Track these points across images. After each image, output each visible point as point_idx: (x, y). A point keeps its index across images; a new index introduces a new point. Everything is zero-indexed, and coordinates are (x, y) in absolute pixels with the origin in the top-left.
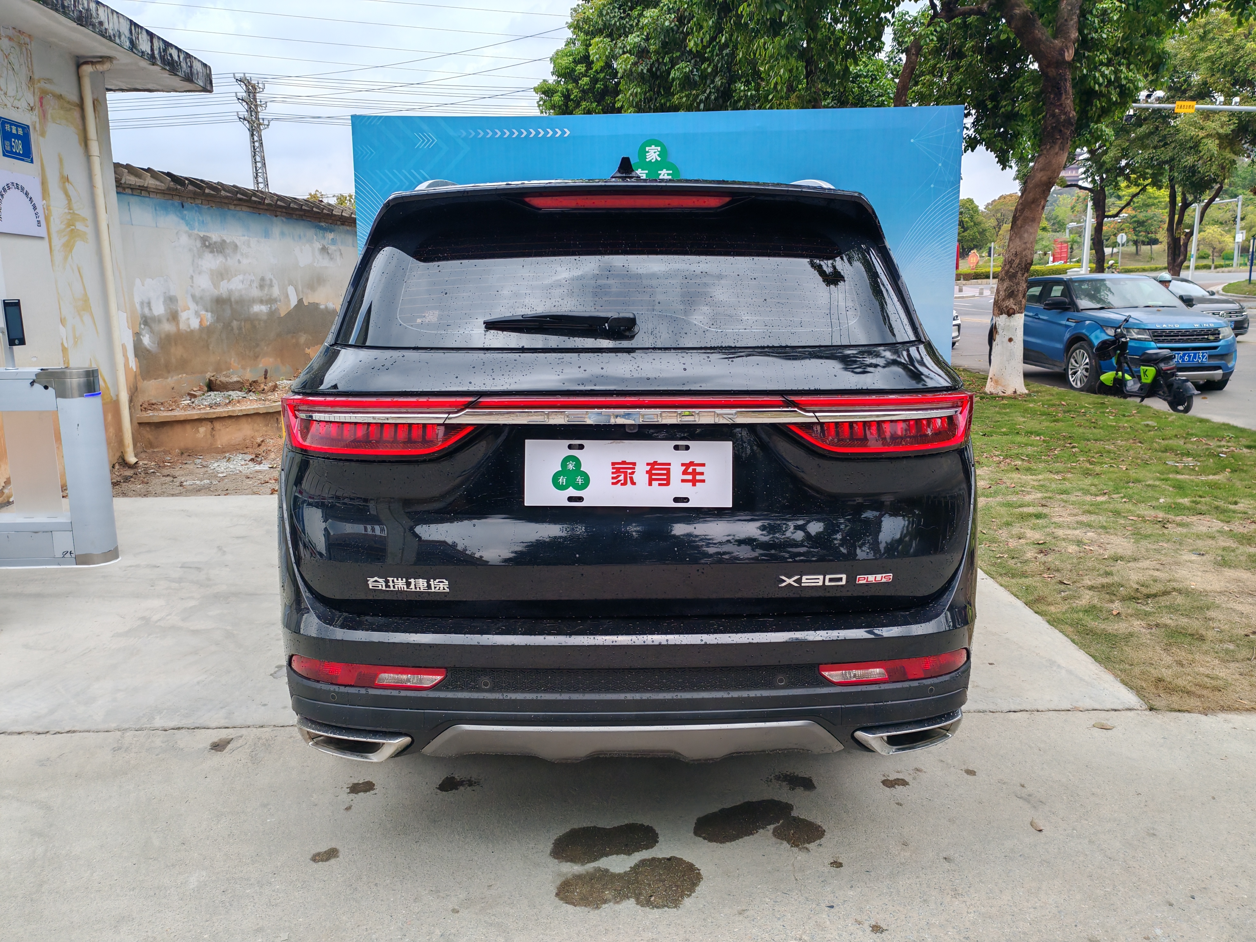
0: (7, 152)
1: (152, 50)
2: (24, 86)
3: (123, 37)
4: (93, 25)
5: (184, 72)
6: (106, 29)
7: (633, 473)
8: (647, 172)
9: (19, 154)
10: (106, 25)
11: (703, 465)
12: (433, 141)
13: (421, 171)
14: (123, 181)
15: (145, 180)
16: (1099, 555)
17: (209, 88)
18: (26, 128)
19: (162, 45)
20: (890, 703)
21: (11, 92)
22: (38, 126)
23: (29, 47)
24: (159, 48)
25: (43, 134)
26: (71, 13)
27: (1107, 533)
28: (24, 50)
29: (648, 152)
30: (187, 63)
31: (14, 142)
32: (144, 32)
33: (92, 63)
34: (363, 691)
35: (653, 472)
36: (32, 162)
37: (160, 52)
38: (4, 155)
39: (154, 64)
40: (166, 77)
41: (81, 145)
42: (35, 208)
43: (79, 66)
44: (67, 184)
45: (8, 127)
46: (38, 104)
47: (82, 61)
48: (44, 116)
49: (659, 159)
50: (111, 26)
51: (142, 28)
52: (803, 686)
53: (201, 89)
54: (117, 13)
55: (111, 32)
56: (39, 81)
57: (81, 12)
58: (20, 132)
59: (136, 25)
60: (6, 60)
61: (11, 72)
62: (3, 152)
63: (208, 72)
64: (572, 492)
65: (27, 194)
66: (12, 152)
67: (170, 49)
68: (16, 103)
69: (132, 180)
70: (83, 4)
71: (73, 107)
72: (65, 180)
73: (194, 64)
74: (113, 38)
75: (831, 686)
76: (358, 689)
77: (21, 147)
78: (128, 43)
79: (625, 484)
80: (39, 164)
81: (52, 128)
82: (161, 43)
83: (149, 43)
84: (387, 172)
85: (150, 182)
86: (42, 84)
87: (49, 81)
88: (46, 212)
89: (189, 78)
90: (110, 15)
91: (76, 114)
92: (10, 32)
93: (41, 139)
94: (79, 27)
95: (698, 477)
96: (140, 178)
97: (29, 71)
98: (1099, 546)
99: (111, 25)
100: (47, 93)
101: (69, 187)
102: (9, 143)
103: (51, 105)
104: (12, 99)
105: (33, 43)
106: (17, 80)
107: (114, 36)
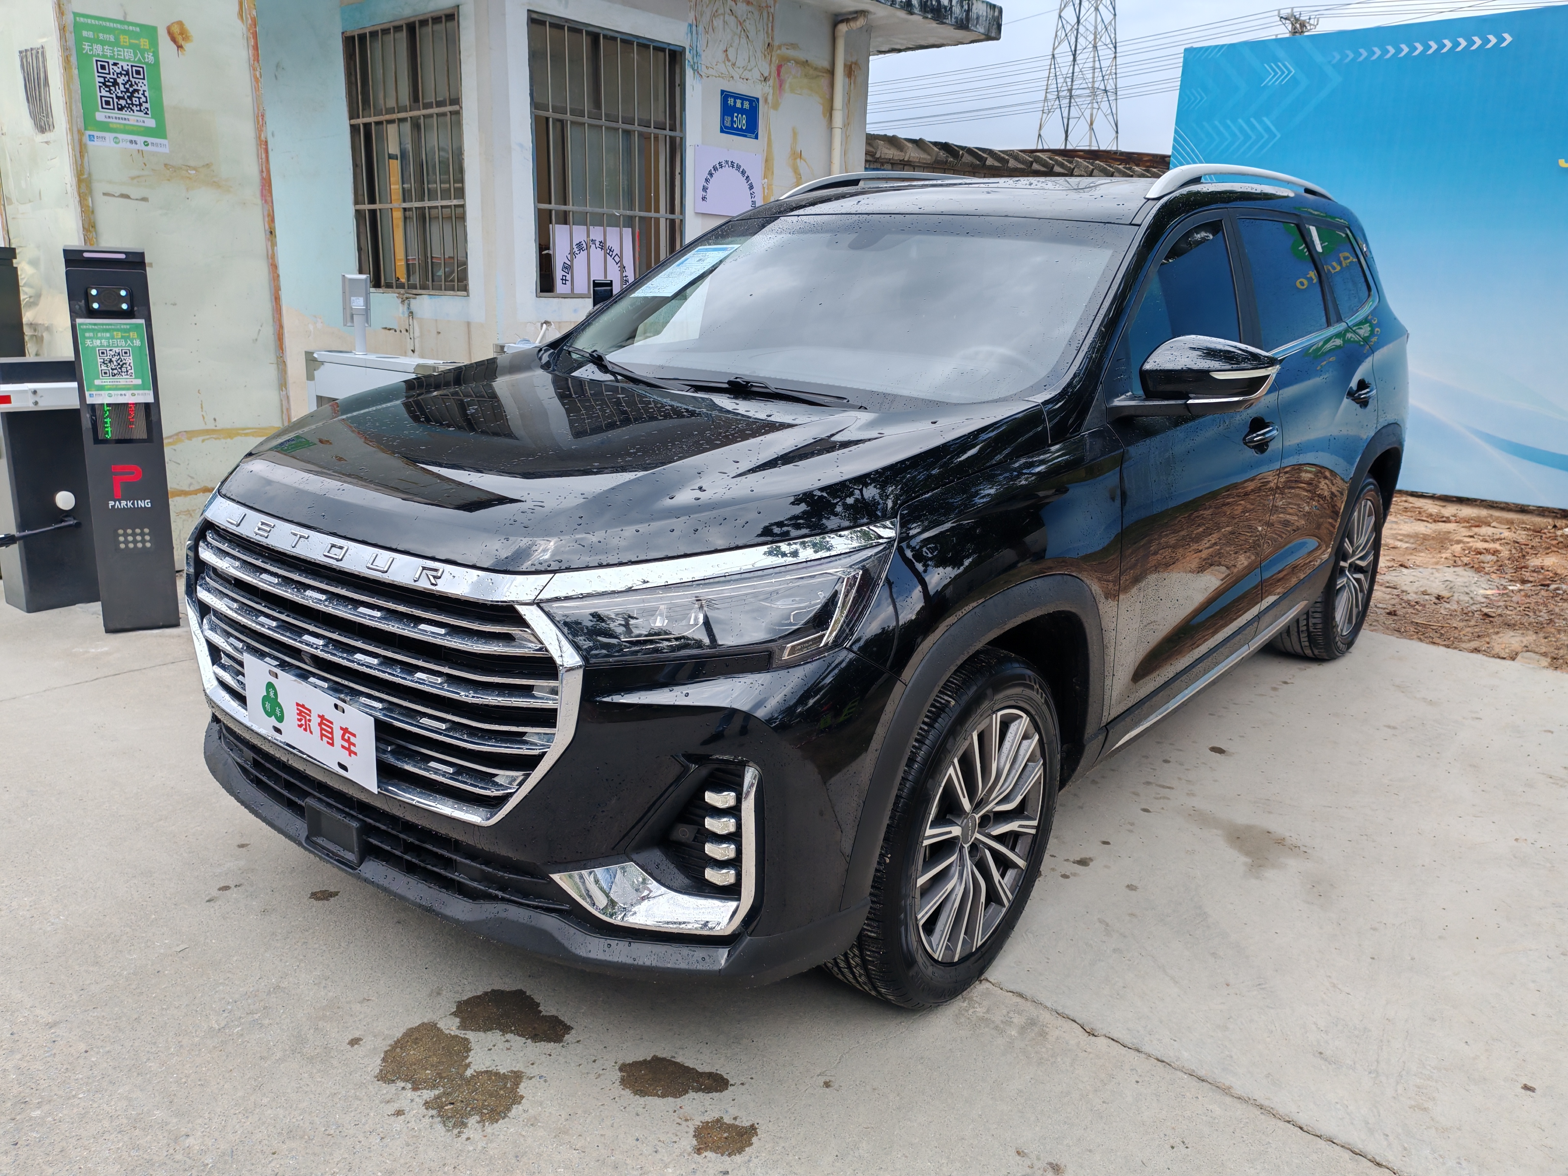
0: (726, 127)
2: (759, 54)
5: (956, 18)
9: (741, 130)
12: (1290, 72)
13: (1265, 119)
14: (878, 155)
15: (906, 153)
17: (993, 35)
18: (754, 102)
21: (740, 63)
22: (770, 98)
23: (772, 10)
25: (776, 106)
28: (765, 14)
30: (962, 7)
31: (737, 117)
33: (847, 20)
36: (756, 138)
38: (722, 131)
39: (911, 13)
40: (930, 28)
41: (824, 116)
42: (751, 187)
43: (834, 27)
44: (798, 160)
45: (731, 101)
46: (774, 73)
47: (840, 18)
48: (781, 86)
53: (983, 37)
56: (780, 47)
58: (746, 105)
60: (740, 28)
61: (744, 41)
62: (721, 128)
63: (996, 14)
65: (743, 173)
66: (732, 128)
68: (747, 75)
69: (890, 153)
71: (821, 74)
72: (797, 155)
73: (974, 7)
77: (744, 122)
80: (766, 139)
81: (789, 99)
84: (1217, 123)
85: (912, 155)
87: (794, 46)
88: (766, 191)
89: (963, 24)
91: (824, 82)
93: (772, 112)
96: (902, 151)
97: (768, 37)
100: (788, 60)
101: (800, 163)
102: (730, 118)
103: (792, 74)
104: (741, 70)
105: (777, 5)
106: (751, 48)
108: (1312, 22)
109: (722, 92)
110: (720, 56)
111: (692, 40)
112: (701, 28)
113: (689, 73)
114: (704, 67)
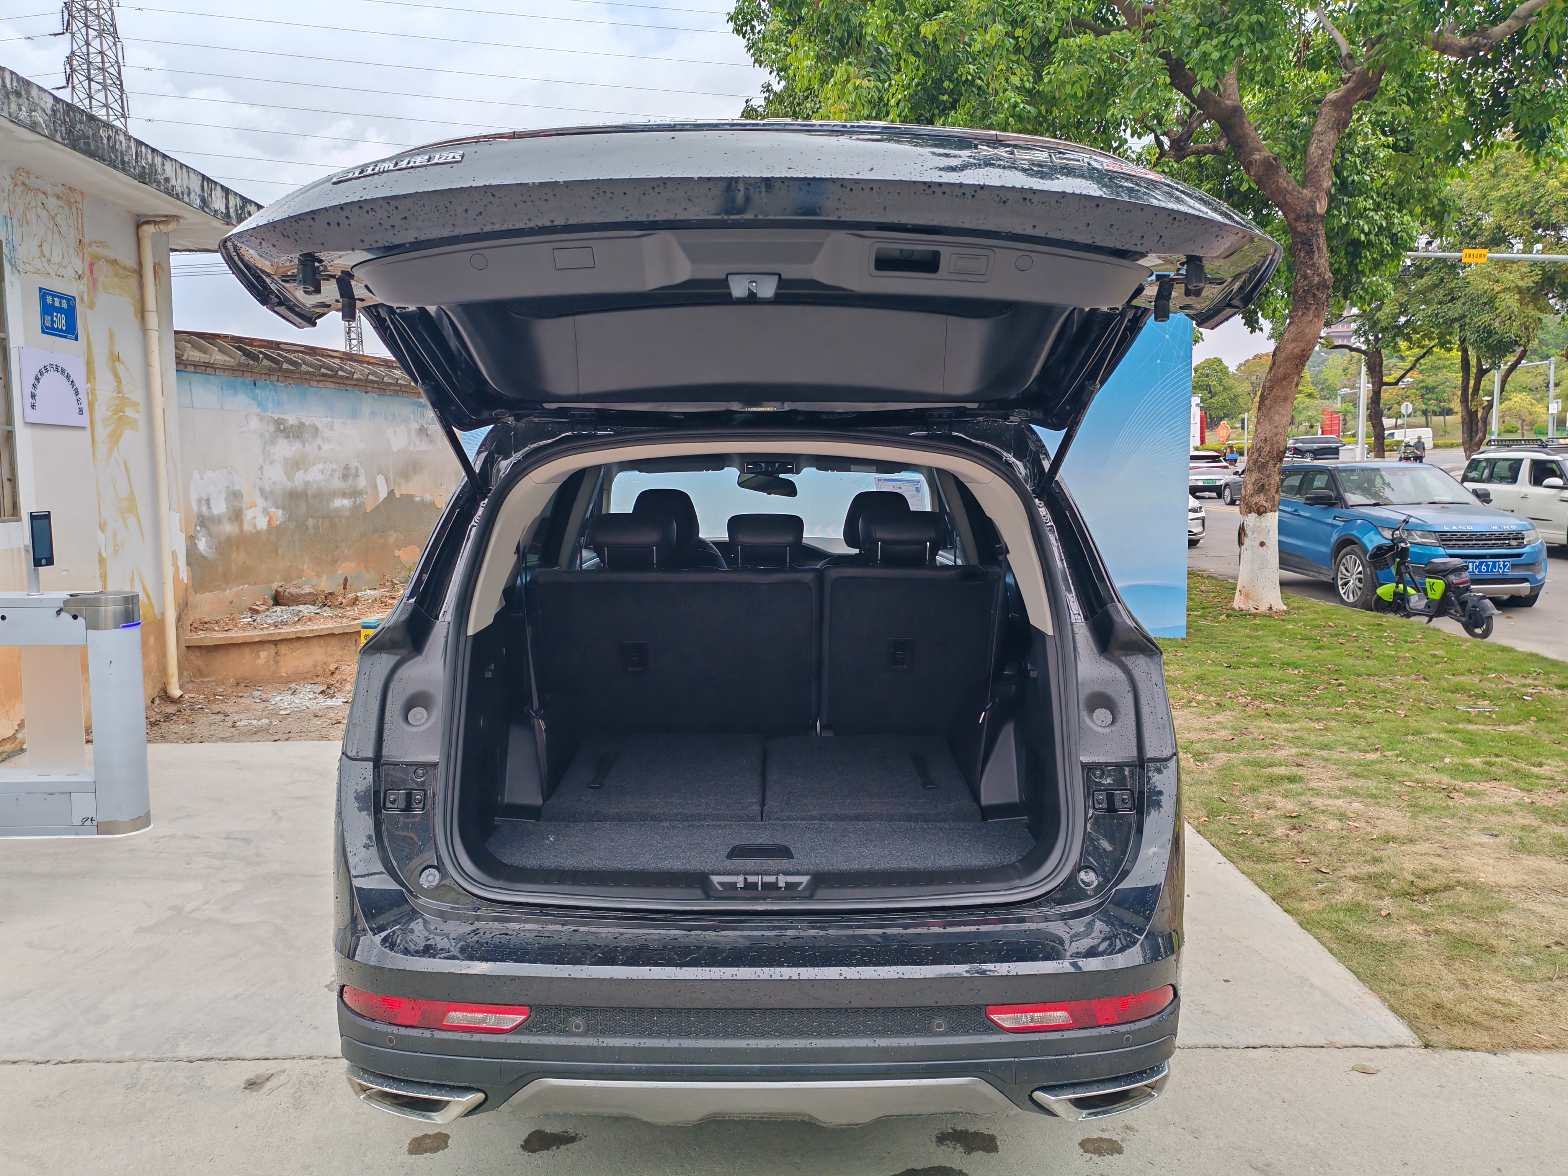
0: (47, 328)
1: (227, 208)
2: (72, 251)
3: (193, 195)
4: (159, 183)
6: (173, 186)
9: (61, 330)
10: (173, 182)
14: (184, 358)
15: (211, 355)
16: (1367, 834)
18: (71, 300)
19: (239, 202)
20: (1075, 1055)
21: (56, 259)
22: (86, 296)
23: (80, 206)
24: (236, 206)
25: (91, 306)
26: (132, 170)
27: (1377, 803)
28: (74, 210)
31: (56, 317)
32: (219, 188)
33: (155, 223)
34: (427, 1034)
36: (76, 339)
37: (236, 210)
38: (43, 332)
39: (228, 223)
41: (136, 317)
42: (77, 393)
43: (138, 226)
44: (117, 363)
45: (49, 300)
46: (87, 272)
47: (144, 220)
48: (94, 285)
50: (179, 182)
51: (216, 183)
52: (967, 1033)
54: (187, 167)
55: (179, 189)
56: (90, 245)
57: (144, 167)
58: (64, 305)
59: (209, 180)
60: (52, 223)
61: (57, 236)
62: (42, 328)
65: (68, 377)
66: (53, 328)
67: (248, 206)
68: (61, 271)
69: (195, 355)
70: (147, 159)
71: (129, 273)
72: (115, 358)
74: (181, 196)
75: (1003, 1033)
76: (422, 1031)
77: (64, 322)
78: (198, 201)
80: (85, 341)
81: (102, 299)
82: (238, 198)
83: (224, 200)
85: (217, 357)
86: (94, 249)
87: (102, 244)
88: (90, 396)
90: (179, 170)
91: (133, 282)
92: (59, 190)
93: (89, 312)
94: (141, 184)
96: (206, 353)
97: (79, 233)
98: (1367, 822)
99: (179, 181)
100: (98, 258)
101: (119, 367)
102: (50, 318)
103: (104, 272)
104: (57, 267)
105: (85, 202)
106: (64, 244)
107: (183, 193)
109: (41, 289)
110: (36, 251)
111: (7, 233)
112: (15, 220)
113: (10, 268)
114: (21, 263)
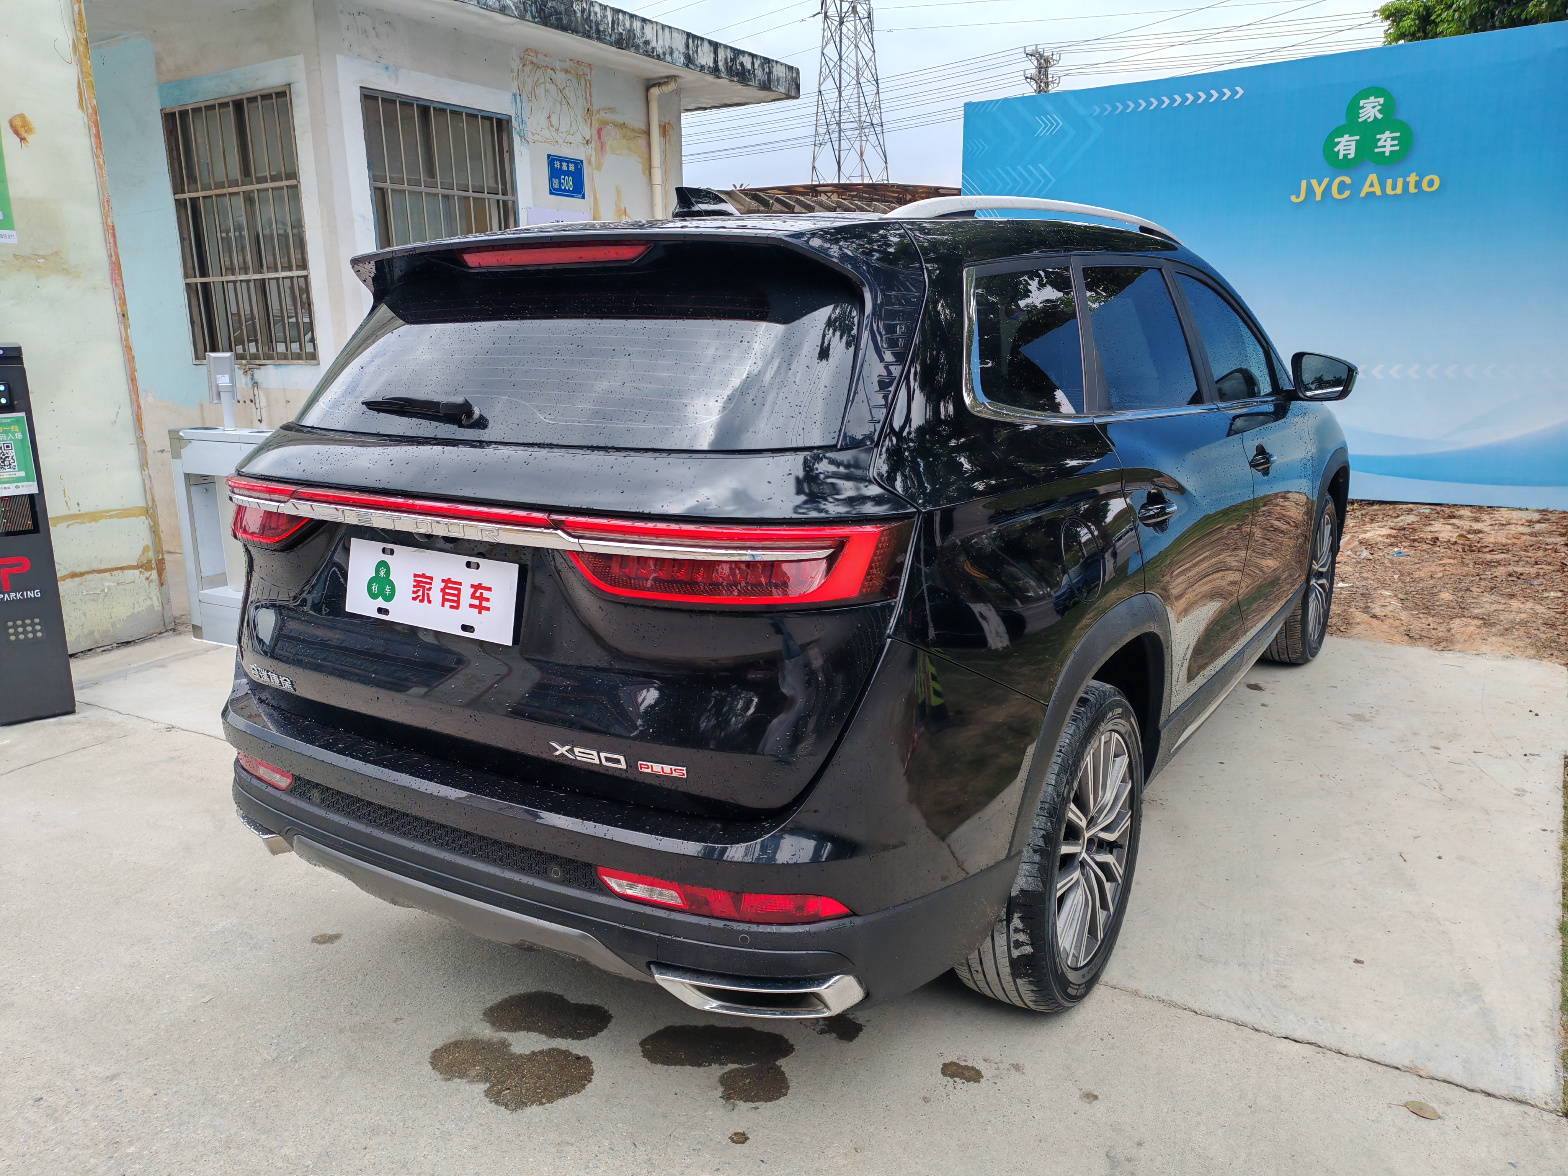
0: (555, 189)
1: (716, 62)
2: (580, 119)
3: (675, 54)
4: (637, 47)
5: (759, 80)
6: (653, 48)
7: (429, 589)
8: (1358, 138)
9: (569, 191)
10: (654, 44)
11: (489, 589)
12: (1058, 124)
13: (1040, 165)
17: (793, 94)
18: (578, 164)
19: (729, 54)
21: (564, 127)
22: (593, 159)
23: (589, 77)
24: (726, 59)
25: (599, 167)
26: (608, 38)
28: (583, 82)
29: (1363, 107)
30: (764, 70)
31: (564, 179)
32: (706, 44)
33: (659, 85)
35: (447, 591)
36: (583, 197)
37: (726, 63)
38: (551, 193)
39: (719, 77)
40: (738, 89)
41: (644, 174)
43: (647, 89)
44: (623, 217)
45: (557, 165)
46: (595, 136)
47: (651, 83)
48: (602, 148)
49: (1380, 116)
50: (660, 44)
51: (702, 39)
53: (784, 96)
54: (670, 28)
55: (660, 50)
56: (598, 112)
57: (621, 34)
58: (572, 168)
59: (695, 37)
60: (560, 95)
61: (565, 107)
62: (550, 189)
63: (794, 75)
64: (381, 603)
66: (560, 189)
67: (741, 57)
68: (570, 138)
70: (624, 25)
71: (638, 135)
72: (622, 212)
73: (774, 70)
74: (662, 57)
77: (571, 183)
78: (682, 59)
79: (422, 601)
80: (592, 199)
81: (610, 159)
82: (729, 51)
83: (712, 55)
84: (999, 169)
86: (603, 115)
87: (611, 110)
89: (766, 86)
90: (660, 32)
91: (642, 142)
92: (567, 65)
93: (596, 173)
94: (619, 50)
95: (484, 604)
97: (587, 103)
99: (660, 42)
100: (607, 123)
102: (557, 181)
103: (612, 137)
104: (565, 134)
105: (593, 72)
106: (572, 114)
107: (664, 54)
108: (1055, 57)
109: (549, 156)
110: (544, 122)
111: (517, 108)
112: (524, 97)
113: (516, 140)
114: (530, 135)
